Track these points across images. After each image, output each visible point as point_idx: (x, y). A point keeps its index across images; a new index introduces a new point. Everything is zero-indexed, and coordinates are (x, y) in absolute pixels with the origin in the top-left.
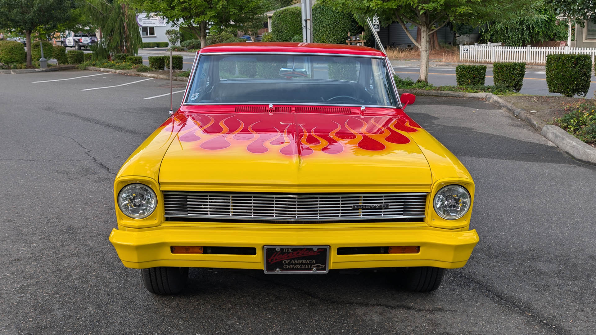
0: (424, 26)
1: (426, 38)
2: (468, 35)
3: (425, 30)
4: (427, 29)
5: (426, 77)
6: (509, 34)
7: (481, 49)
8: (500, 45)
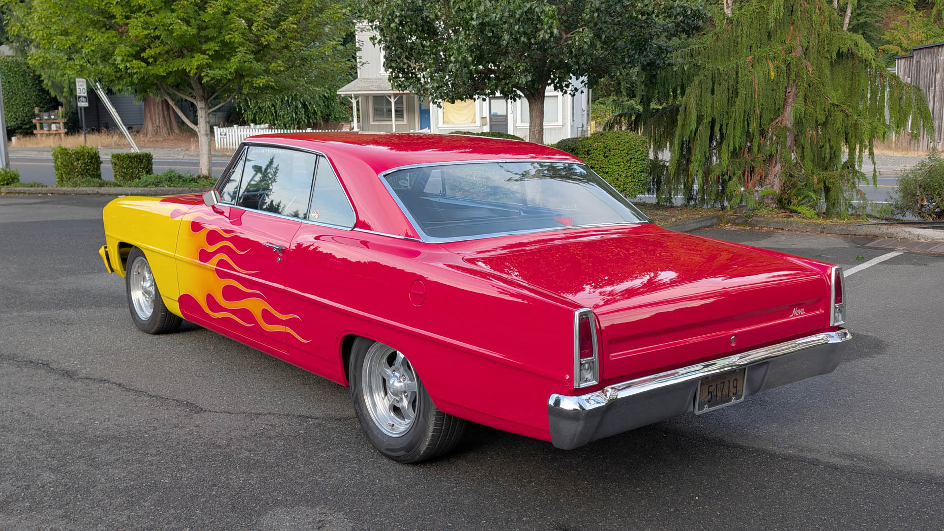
0: (201, 101)
1: (206, 117)
3: (203, 107)
5: (209, 170)
6: (279, 113)
7: (245, 133)
8: (267, 128)
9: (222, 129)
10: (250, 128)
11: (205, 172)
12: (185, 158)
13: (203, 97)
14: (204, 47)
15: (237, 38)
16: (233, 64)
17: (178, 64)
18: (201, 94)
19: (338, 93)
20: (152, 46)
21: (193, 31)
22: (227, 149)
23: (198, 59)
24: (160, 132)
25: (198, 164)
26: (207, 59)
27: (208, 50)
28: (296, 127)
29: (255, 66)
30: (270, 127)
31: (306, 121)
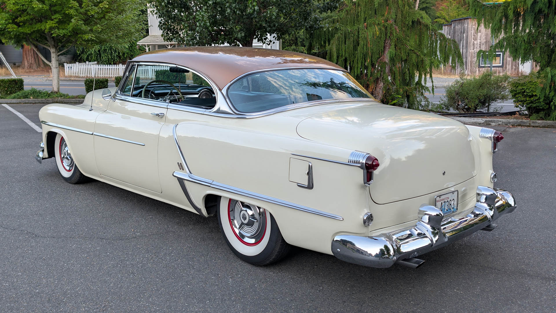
0: (53, 48)
1: (56, 58)
2: (65, 55)
3: (54, 51)
4: (56, 50)
5: (58, 88)
6: (102, 55)
7: (83, 67)
8: (96, 64)
9: (69, 65)
10: (86, 64)
11: (56, 89)
12: (47, 81)
13: (54, 45)
14: (53, 17)
15: (72, 12)
16: (70, 27)
17: (38, 26)
18: (53, 44)
19: (137, 44)
20: (22, 16)
21: (46, 7)
22: (72, 76)
23: (49, 24)
24: (32, 66)
26: (55, 24)
27: (55, 18)
28: (112, 63)
29: (84, 28)
30: (98, 64)
31: (118, 60)
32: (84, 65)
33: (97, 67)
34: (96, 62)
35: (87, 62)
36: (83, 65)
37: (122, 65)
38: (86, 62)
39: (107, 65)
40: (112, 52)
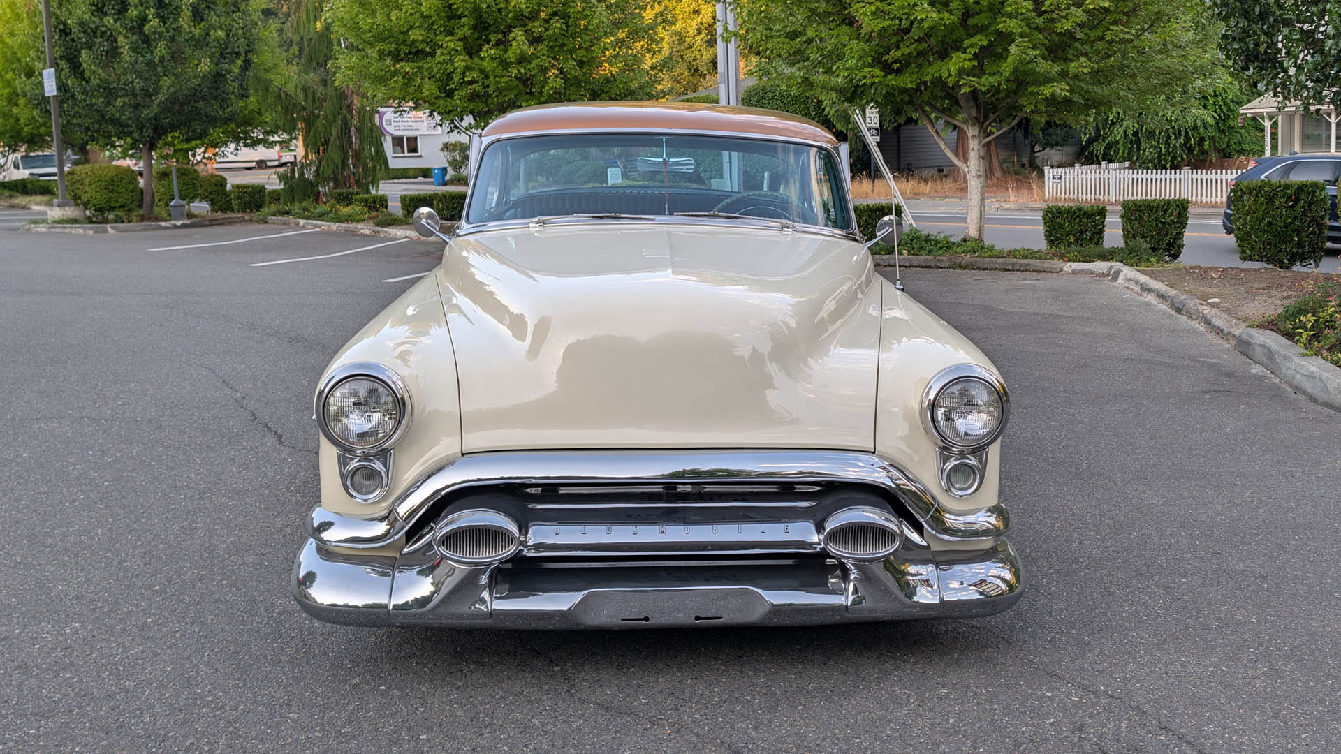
0: (973, 125)
1: (979, 150)
2: (1059, 147)
3: (977, 134)
4: (980, 132)
5: (980, 230)
6: (1144, 145)
7: (1088, 176)
8: (1127, 168)
9: (1055, 170)
10: (1100, 168)
11: (973, 233)
12: (1000, 212)
13: (976, 118)
14: (966, 43)
15: (1012, 25)
16: (1007, 67)
17: (933, 71)
18: (974, 115)
19: (1241, 112)
22: (1061, 199)
23: (957, 62)
25: (964, 220)
26: (970, 60)
27: (972, 46)
28: (1168, 166)
29: (1044, 66)
30: (1132, 167)
31: (1185, 157)
32: (1097, 171)
33: (1128, 175)
34: (1127, 164)
35: (1104, 164)
36: (1093, 171)
37: (1190, 171)
38: (1100, 164)
39: (1157, 170)
40: (1169, 137)
